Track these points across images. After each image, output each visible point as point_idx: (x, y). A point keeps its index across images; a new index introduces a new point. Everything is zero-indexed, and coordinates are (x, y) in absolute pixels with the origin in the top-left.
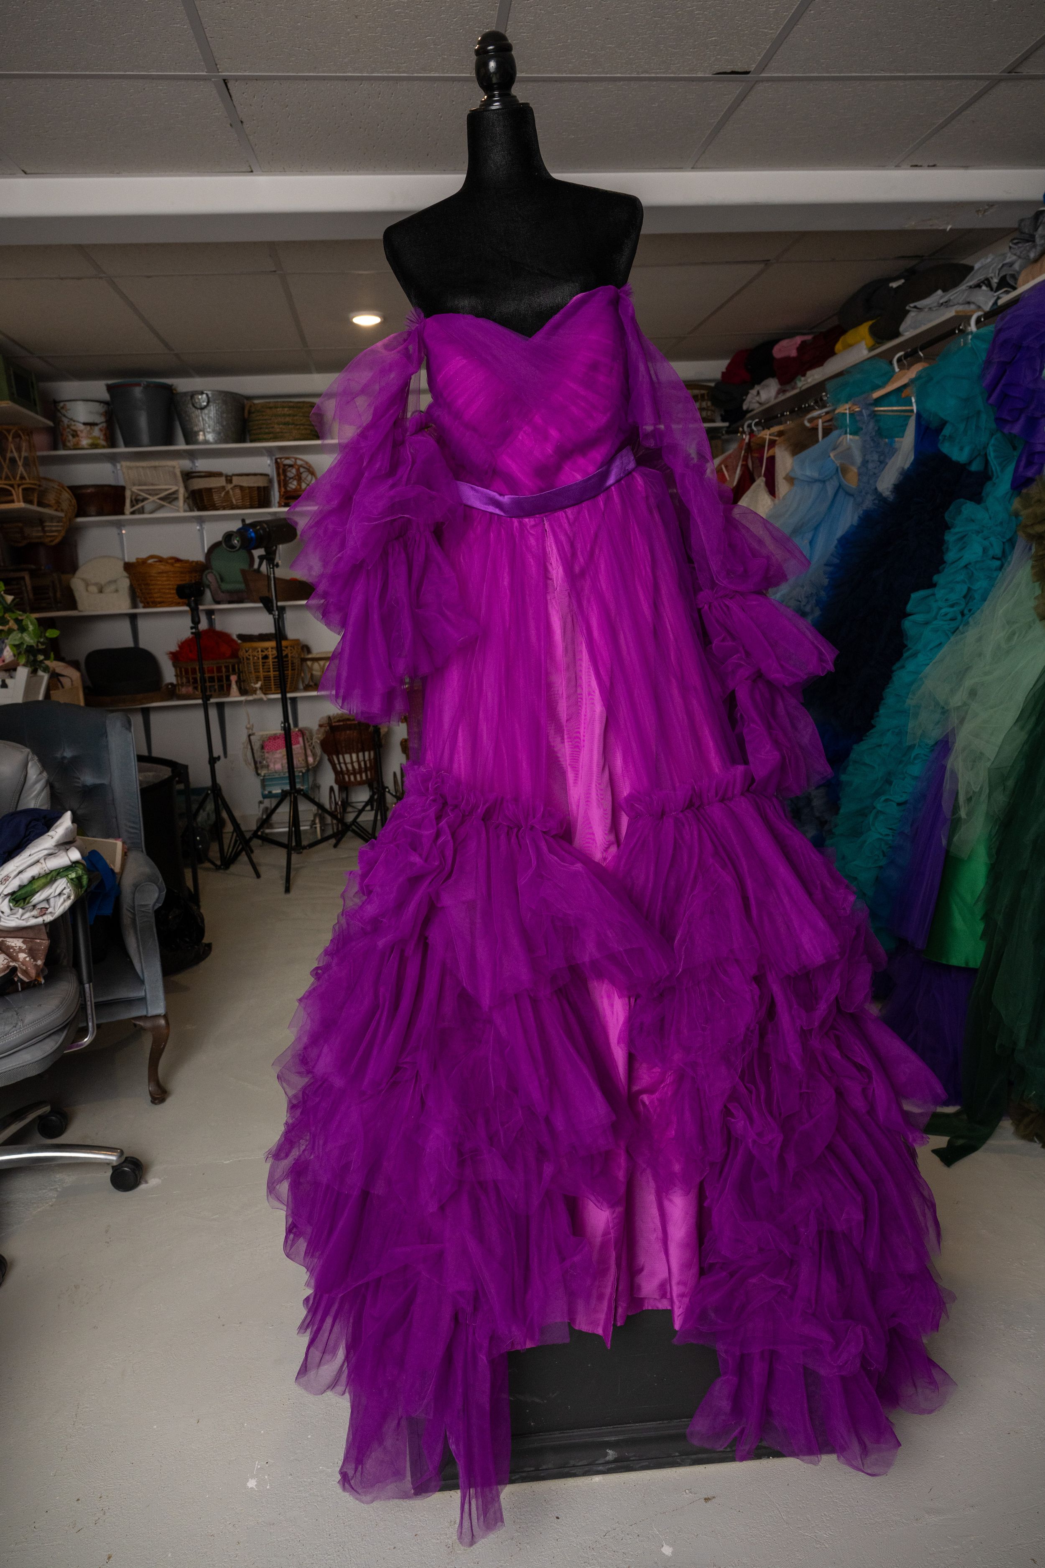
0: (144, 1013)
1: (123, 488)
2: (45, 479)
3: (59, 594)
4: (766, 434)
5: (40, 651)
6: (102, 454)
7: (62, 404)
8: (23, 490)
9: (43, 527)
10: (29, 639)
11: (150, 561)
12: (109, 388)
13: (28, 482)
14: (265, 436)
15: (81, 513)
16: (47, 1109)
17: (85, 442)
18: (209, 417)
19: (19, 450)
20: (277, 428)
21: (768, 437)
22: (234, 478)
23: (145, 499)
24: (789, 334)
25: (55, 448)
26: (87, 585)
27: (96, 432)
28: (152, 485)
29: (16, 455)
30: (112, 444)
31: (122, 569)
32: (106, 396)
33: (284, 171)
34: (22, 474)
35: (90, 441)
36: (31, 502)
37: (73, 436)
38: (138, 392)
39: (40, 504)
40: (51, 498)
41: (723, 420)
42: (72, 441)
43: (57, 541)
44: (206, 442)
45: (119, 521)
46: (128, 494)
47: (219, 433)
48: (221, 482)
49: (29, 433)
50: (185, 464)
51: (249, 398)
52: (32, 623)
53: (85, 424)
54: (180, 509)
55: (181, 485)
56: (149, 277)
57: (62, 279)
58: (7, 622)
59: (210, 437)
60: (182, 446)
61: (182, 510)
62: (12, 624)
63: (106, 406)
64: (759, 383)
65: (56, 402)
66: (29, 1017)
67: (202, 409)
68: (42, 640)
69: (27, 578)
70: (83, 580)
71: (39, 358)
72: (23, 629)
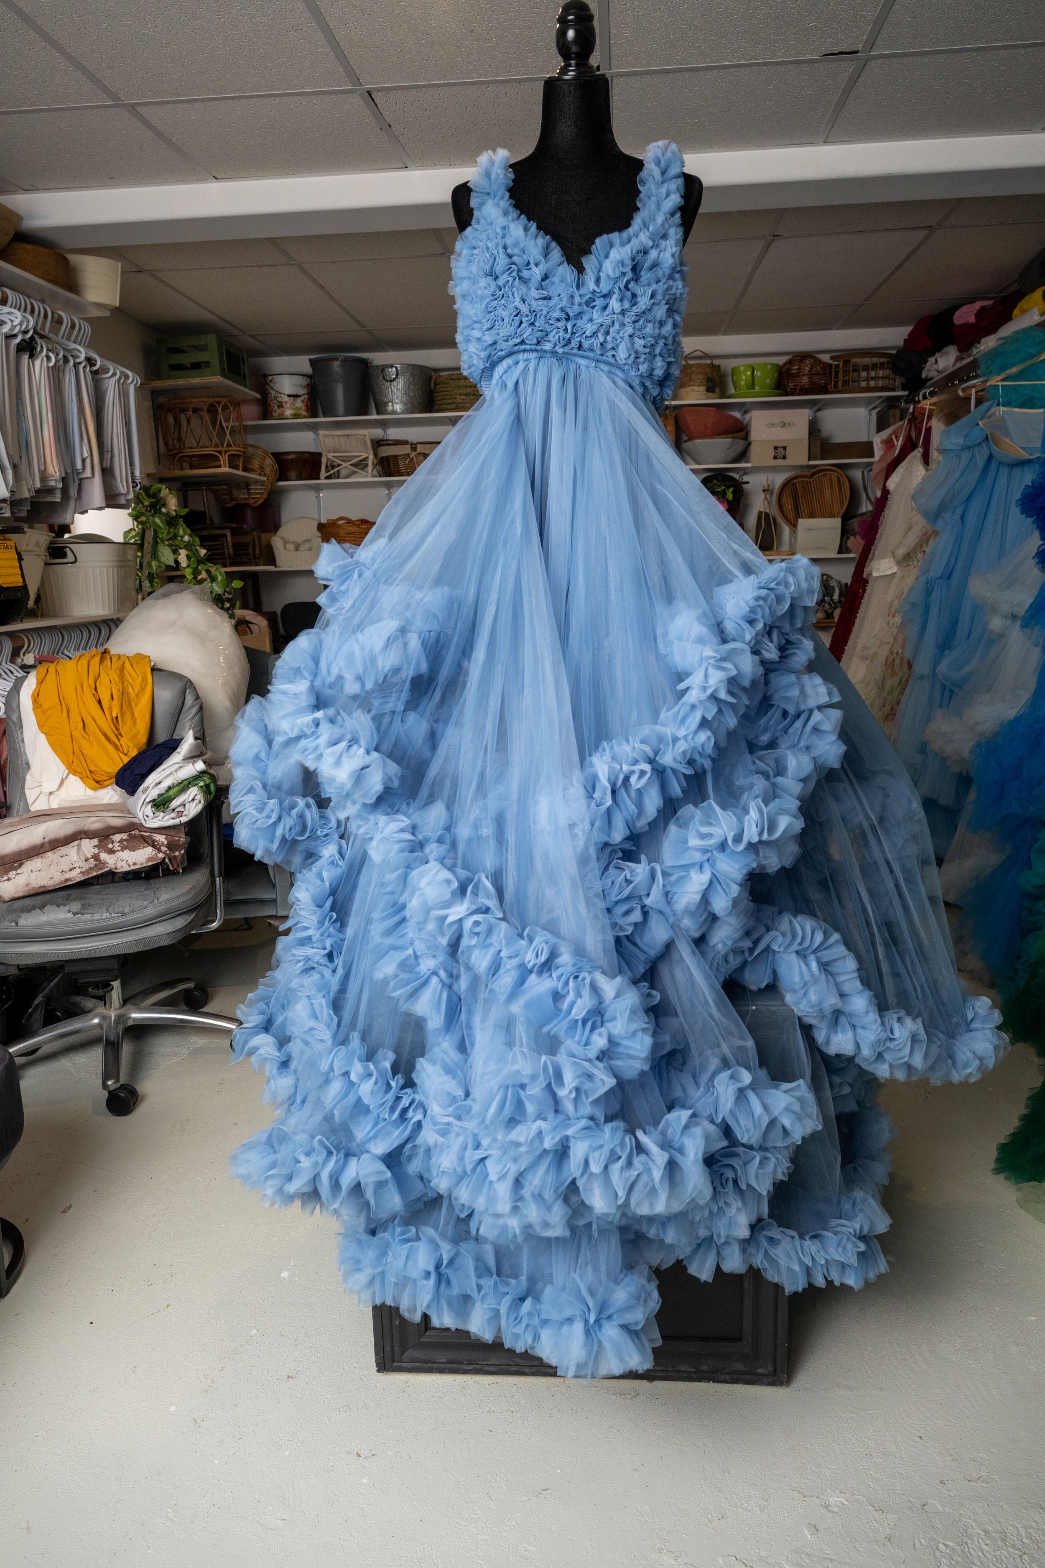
0: (274, 913)
1: (320, 455)
2: (252, 446)
3: (257, 551)
4: (926, 404)
5: (229, 600)
6: (303, 423)
7: (270, 378)
8: (229, 456)
9: (249, 490)
10: (218, 589)
11: (340, 522)
12: (312, 362)
13: (234, 449)
14: (448, 407)
15: (283, 477)
16: (191, 985)
17: (288, 412)
18: (397, 389)
19: (227, 420)
20: (459, 399)
21: (928, 407)
22: (418, 446)
23: (339, 465)
24: (971, 301)
25: (265, 417)
26: (286, 542)
27: (299, 403)
28: (346, 452)
29: (224, 425)
30: (314, 415)
31: (316, 529)
32: (309, 370)
33: (434, 165)
34: (229, 441)
35: (292, 412)
36: (237, 468)
37: (279, 407)
38: (336, 366)
39: (245, 469)
40: (256, 464)
41: (904, 389)
42: (277, 411)
43: (260, 502)
44: (394, 412)
45: (318, 484)
46: (324, 460)
47: (406, 404)
48: (407, 449)
49: (237, 404)
50: (378, 433)
51: (436, 370)
52: (221, 575)
53: (289, 396)
54: (369, 476)
55: (371, 452)
56: (333, 262)
57: (259, 266)
58: (200, 573)
59: (398, 407)
60: (375, 417)
61: (370, 475)
62: (203, 575)
63: (308, 380)
64: (939, 350)
65: (265, 376)
66: (164, 897)
67: (392, 381)
68: (228, 589)
69: (229, 534)
70: (282, 538)
71: (251, 336)
72: (213, 579)
